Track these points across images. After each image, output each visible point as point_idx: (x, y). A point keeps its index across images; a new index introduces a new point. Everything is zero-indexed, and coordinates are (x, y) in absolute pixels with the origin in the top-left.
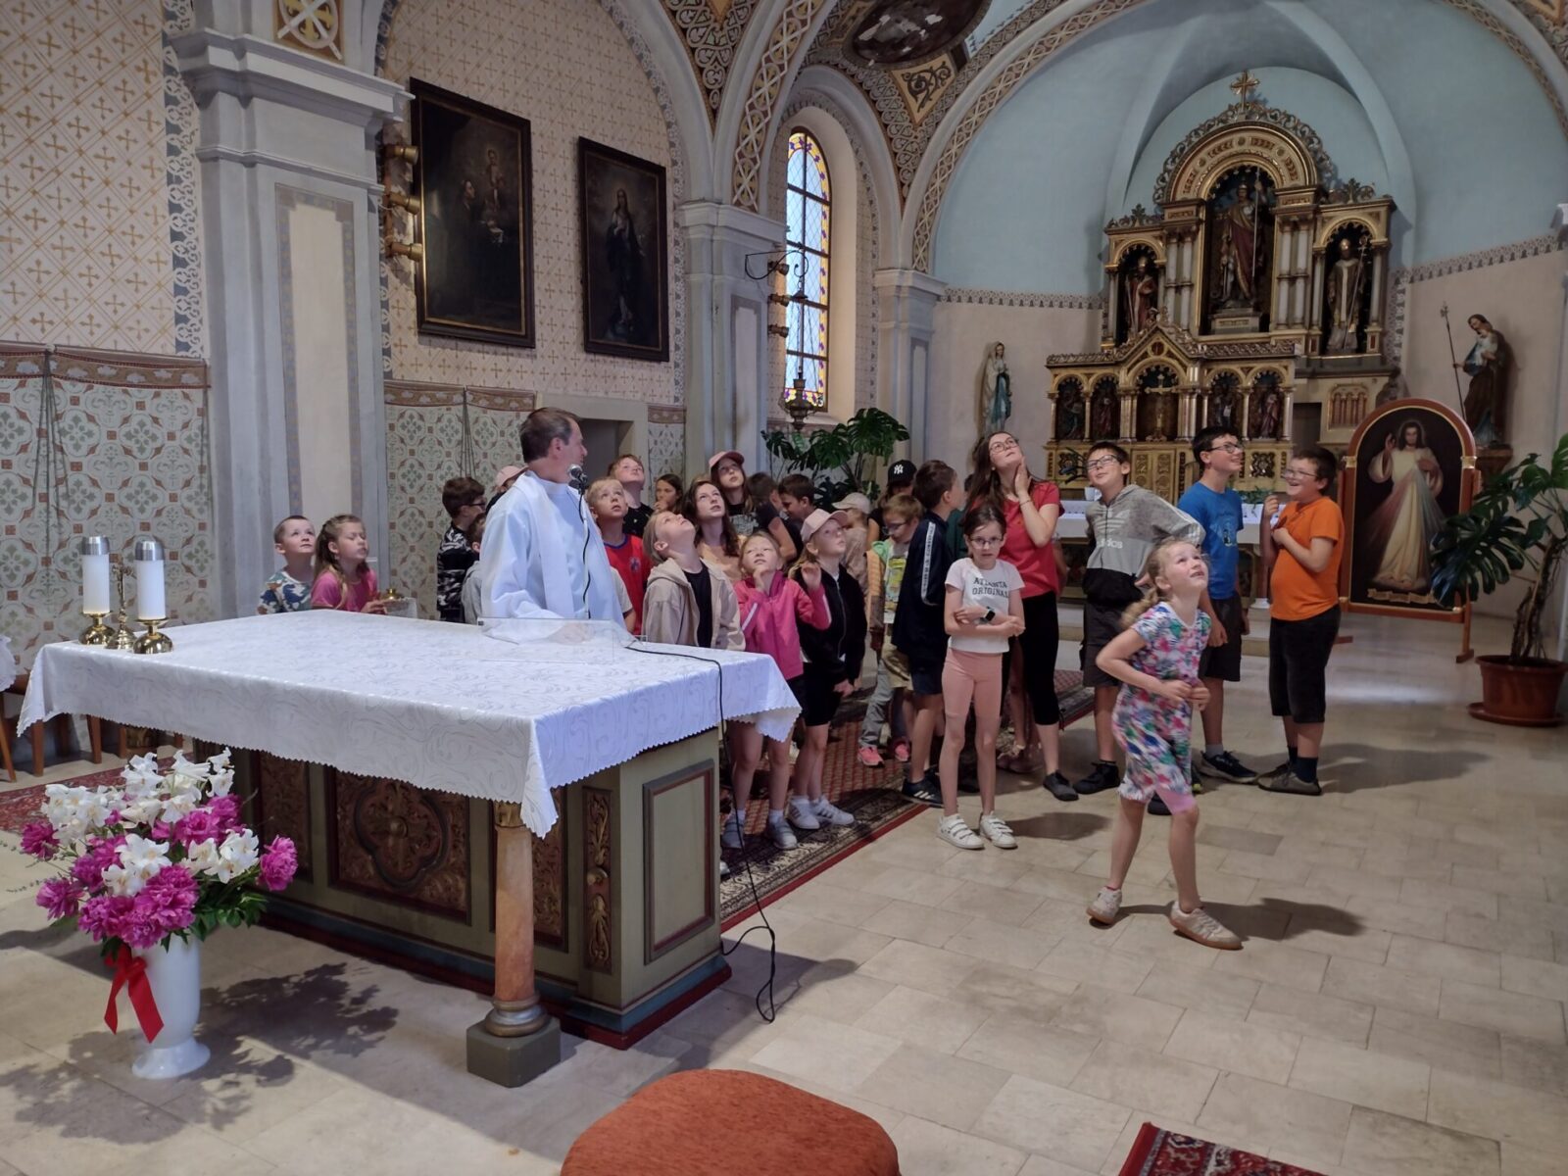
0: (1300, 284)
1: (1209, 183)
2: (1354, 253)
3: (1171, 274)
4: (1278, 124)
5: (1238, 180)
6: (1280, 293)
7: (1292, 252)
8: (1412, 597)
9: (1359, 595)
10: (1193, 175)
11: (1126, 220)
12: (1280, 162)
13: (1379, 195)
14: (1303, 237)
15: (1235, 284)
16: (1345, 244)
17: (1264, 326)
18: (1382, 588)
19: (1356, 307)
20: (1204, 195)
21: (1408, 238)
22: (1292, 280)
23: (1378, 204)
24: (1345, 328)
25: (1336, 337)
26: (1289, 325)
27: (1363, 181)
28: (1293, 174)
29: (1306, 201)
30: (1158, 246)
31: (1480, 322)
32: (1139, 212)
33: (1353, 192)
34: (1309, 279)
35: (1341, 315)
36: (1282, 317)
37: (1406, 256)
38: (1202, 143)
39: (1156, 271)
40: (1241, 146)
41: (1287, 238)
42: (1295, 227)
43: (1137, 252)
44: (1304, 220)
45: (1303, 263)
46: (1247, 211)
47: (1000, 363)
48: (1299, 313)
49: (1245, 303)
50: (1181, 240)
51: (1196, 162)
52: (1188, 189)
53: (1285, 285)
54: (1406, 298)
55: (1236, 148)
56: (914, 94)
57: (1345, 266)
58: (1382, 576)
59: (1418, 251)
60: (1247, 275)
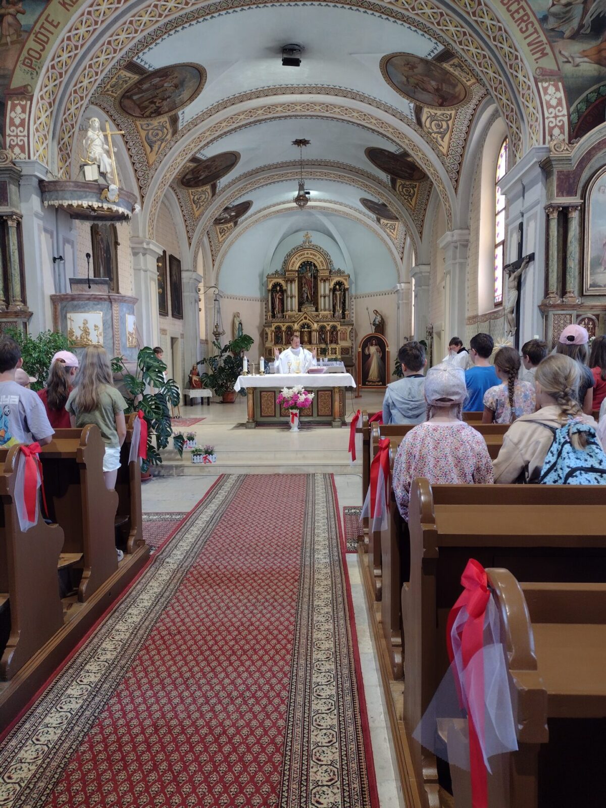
0: (327, 298)
1: (298, 265)
2: (340, 290)
3: (289, 293)
4: (317, 249)
5: (307, 265)
6: (321, 301)
7: (324, 288)
8: (377, 383)
9: (364, 384)
10: (294, 262)
11: (273, 274)
12: (318, 260)
13: (346, 273)
14: (327, 284)
15: (307, 296)
16: (338, 287)
17: (317, 310)
18: (369, 382)
19: (341, 305)
20: (297, 269)
21: (353, 286)
22: (325, 297)
23: (346, 276)
24: (339, 312)
25: (337, 314)
26: (325, 310)
27: (342, 269)
28: (323, 265)
29: (327, 274)
30: (283, 283)
31: (376, 312)
32: (277, 272)
33: (340, 272)
34: (329, 296)
35: (338, 308)
36: (323, 308)
37: (353, 291)
38: (296, 253)
39: (283, 291)
40: (308, 256)
41: (322, 284)
42: (325, 281)
43: (276, 285)
44: (327, 279)
45: (327, 292)
46: (309, 274)
47: (239, 319)
48: (327, 307)
49: (311, 303)
50: (291, 282)
51: (294, 258)
52: (292, 266)
53: (323, 298)
54: (354, 303)
55: (306, 256)
56: (221, 233)
57: (338, 293)
58: (369, 379)
59: (356, 290)
60: (311, 294)
